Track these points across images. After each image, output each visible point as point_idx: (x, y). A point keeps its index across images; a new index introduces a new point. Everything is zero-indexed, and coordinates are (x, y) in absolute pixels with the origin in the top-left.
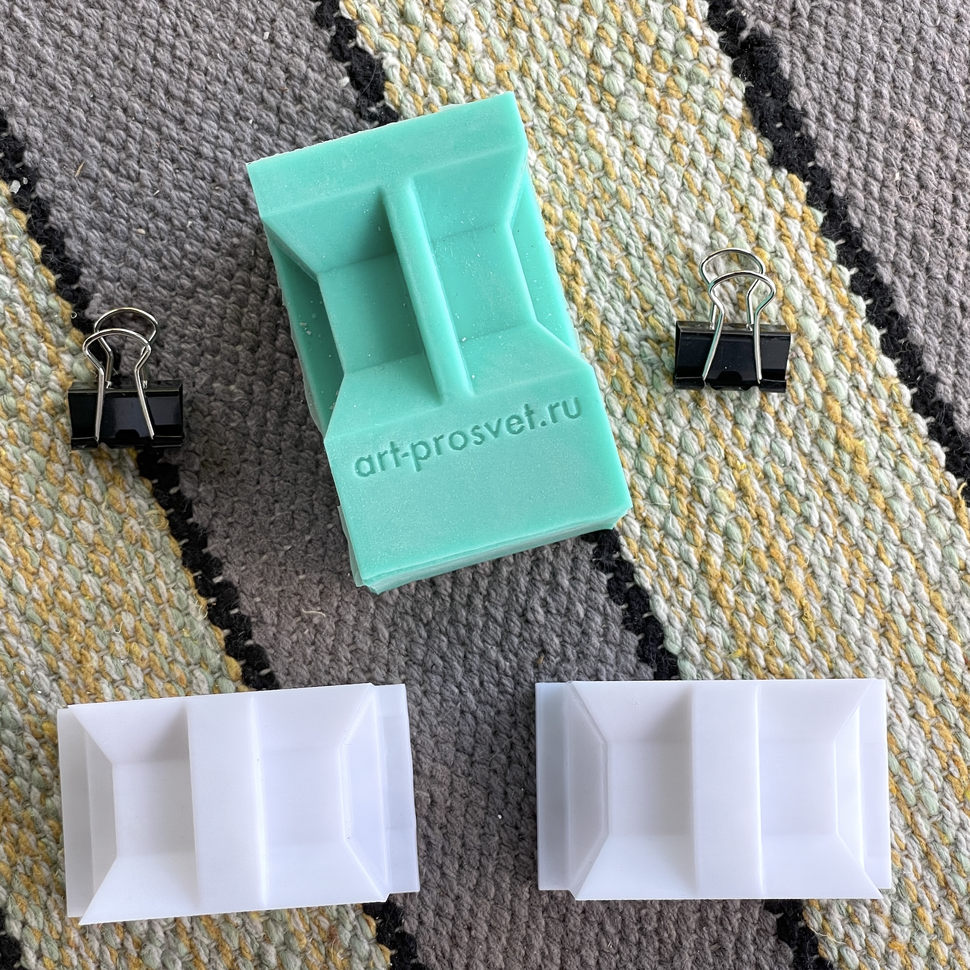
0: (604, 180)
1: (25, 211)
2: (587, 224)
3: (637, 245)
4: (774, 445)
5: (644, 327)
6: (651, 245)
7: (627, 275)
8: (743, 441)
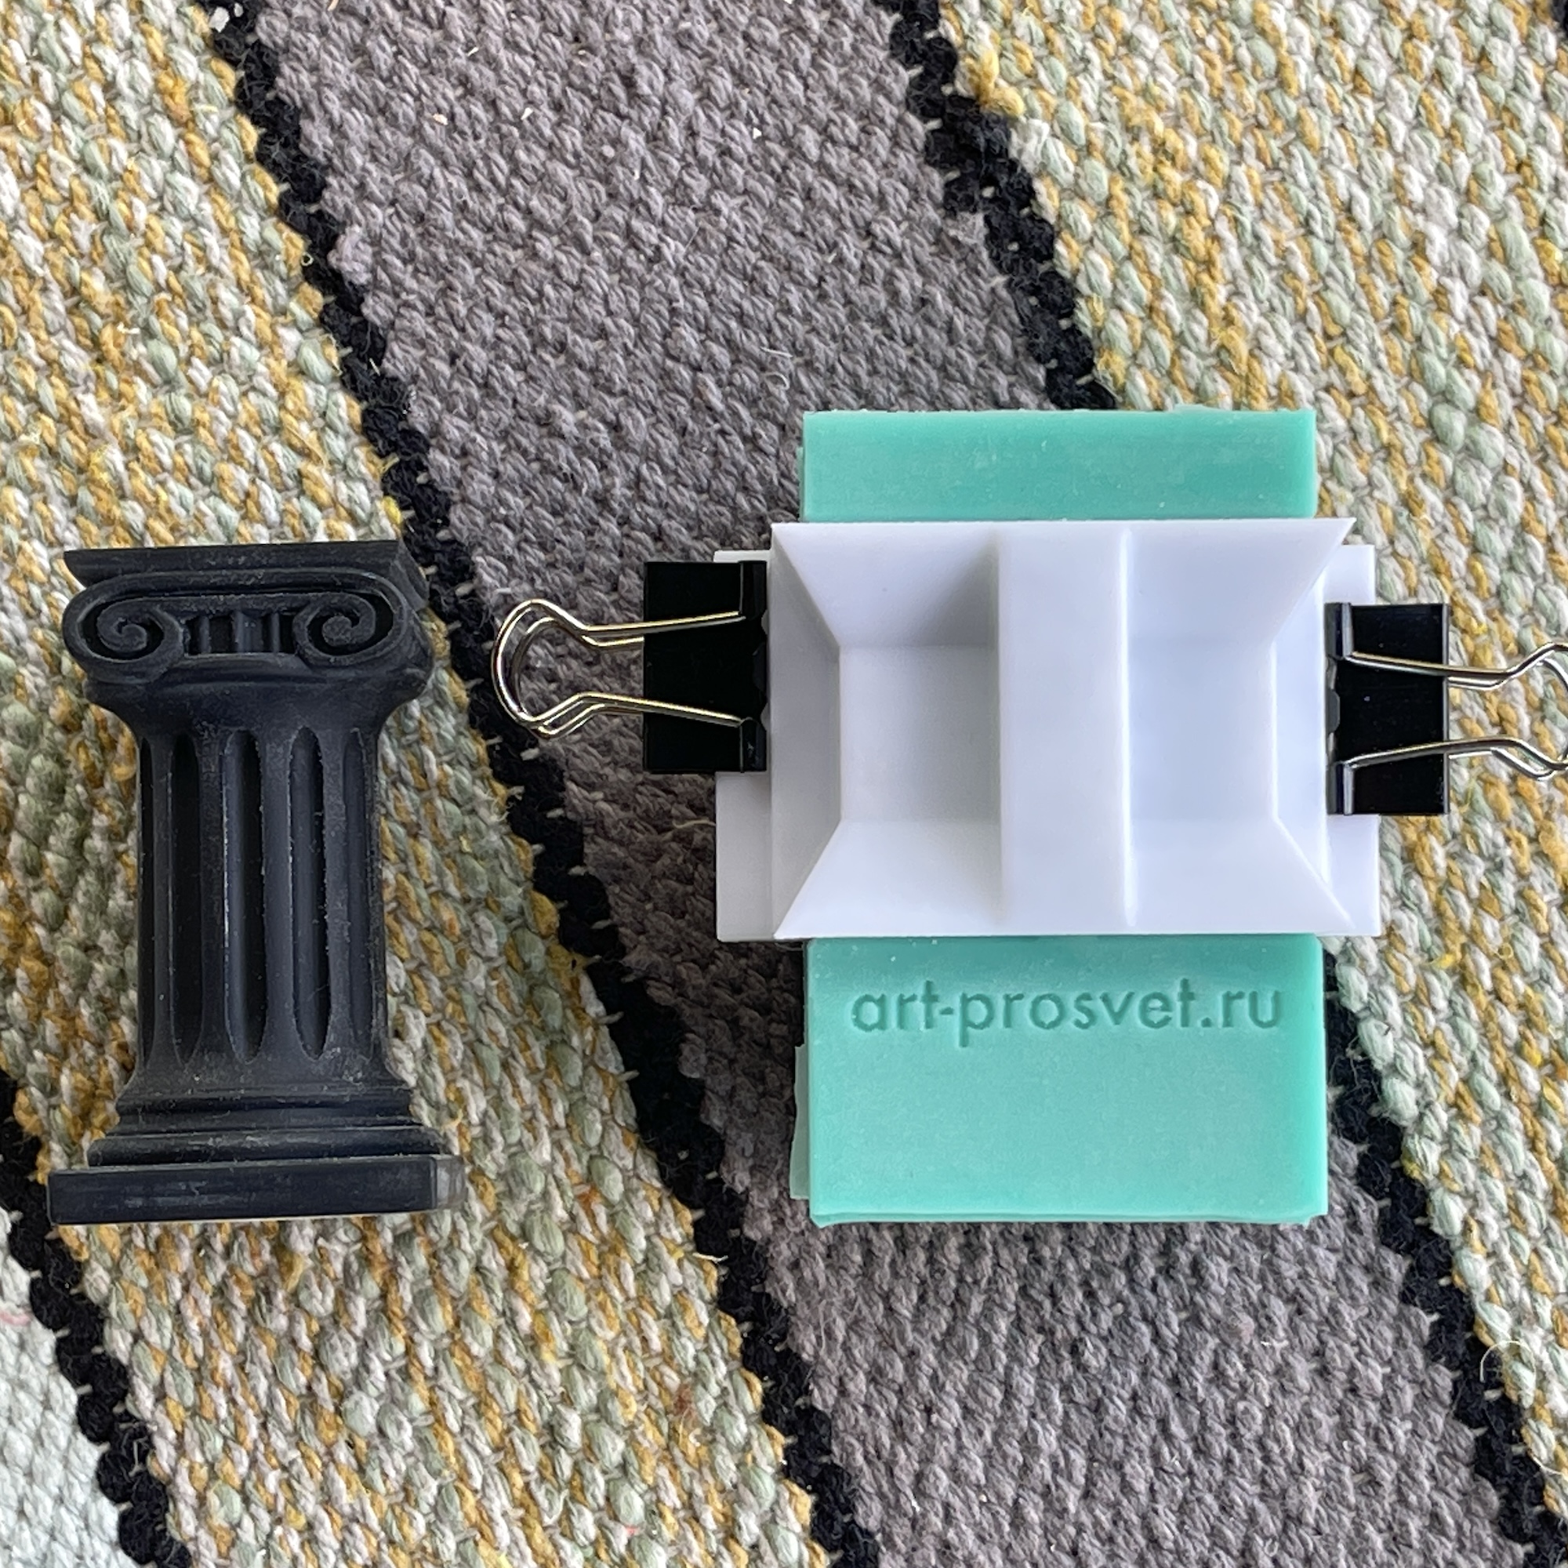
0: (1276, 96)
1: (234, 64)
2: (1240, 172)
3: (1326, 217)
4: (1540, 595)
5: (1326, 367)
6: (1351, 219)
7: (1303, 271)
8: (1485, 584)
